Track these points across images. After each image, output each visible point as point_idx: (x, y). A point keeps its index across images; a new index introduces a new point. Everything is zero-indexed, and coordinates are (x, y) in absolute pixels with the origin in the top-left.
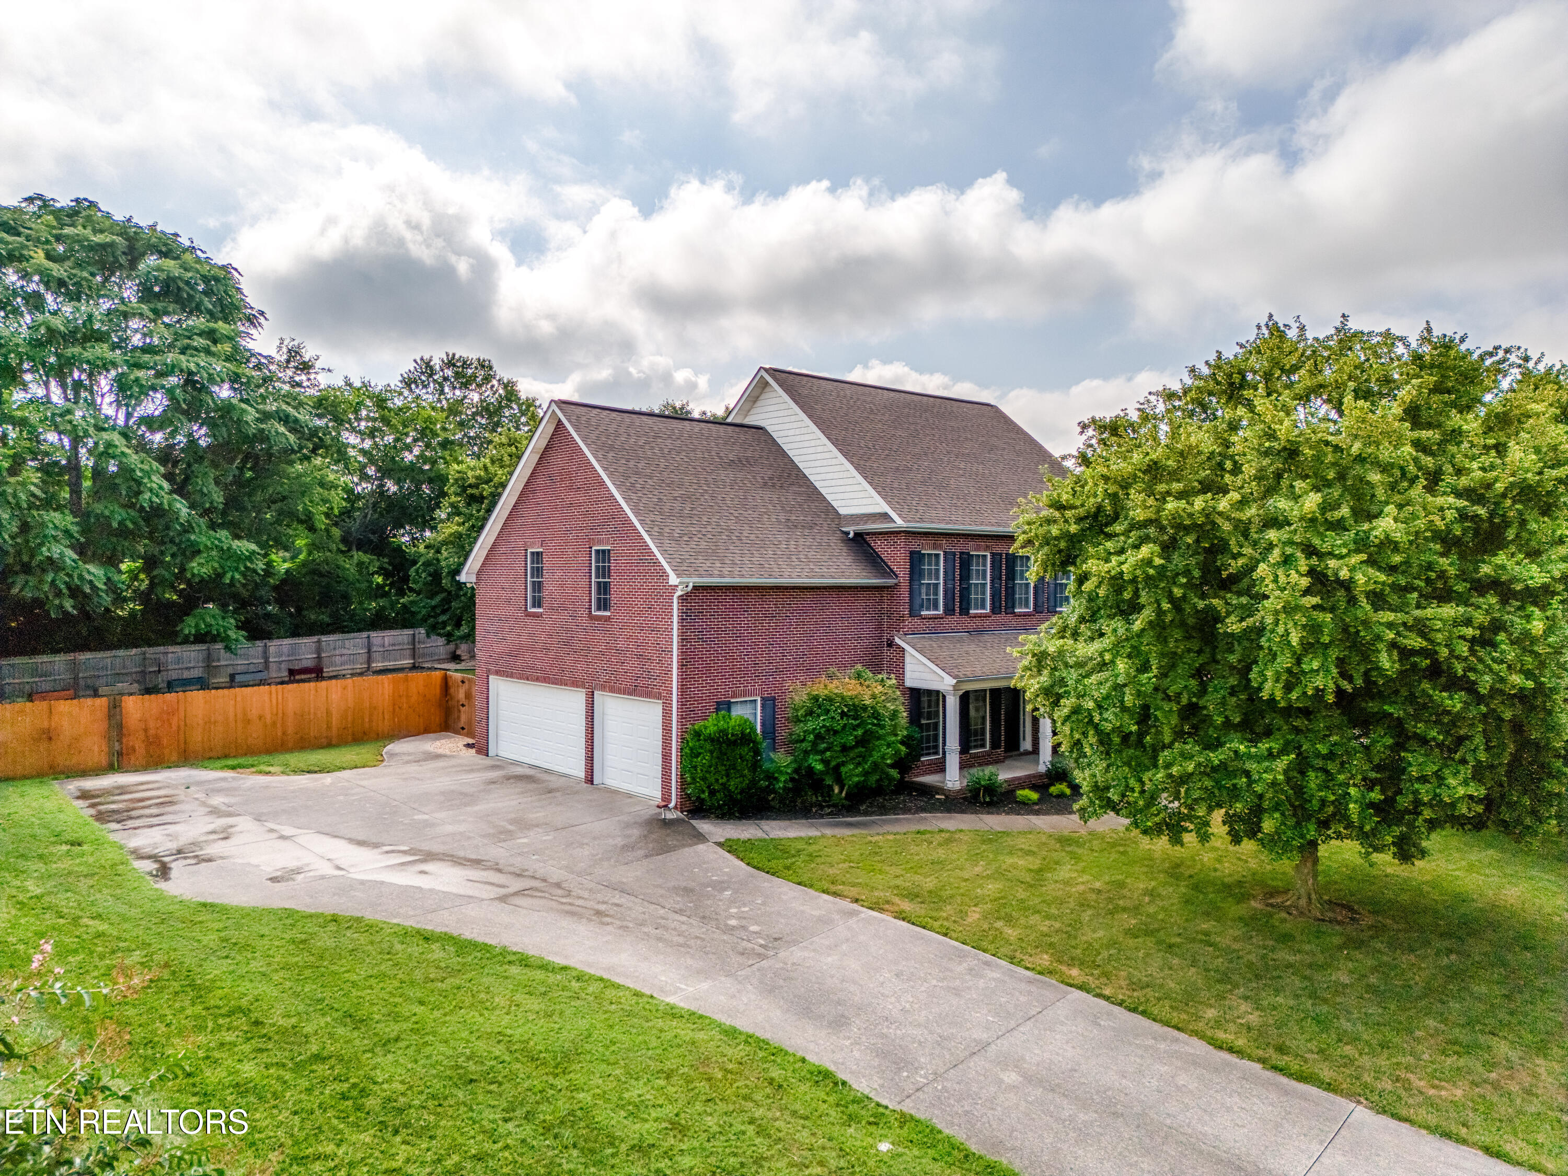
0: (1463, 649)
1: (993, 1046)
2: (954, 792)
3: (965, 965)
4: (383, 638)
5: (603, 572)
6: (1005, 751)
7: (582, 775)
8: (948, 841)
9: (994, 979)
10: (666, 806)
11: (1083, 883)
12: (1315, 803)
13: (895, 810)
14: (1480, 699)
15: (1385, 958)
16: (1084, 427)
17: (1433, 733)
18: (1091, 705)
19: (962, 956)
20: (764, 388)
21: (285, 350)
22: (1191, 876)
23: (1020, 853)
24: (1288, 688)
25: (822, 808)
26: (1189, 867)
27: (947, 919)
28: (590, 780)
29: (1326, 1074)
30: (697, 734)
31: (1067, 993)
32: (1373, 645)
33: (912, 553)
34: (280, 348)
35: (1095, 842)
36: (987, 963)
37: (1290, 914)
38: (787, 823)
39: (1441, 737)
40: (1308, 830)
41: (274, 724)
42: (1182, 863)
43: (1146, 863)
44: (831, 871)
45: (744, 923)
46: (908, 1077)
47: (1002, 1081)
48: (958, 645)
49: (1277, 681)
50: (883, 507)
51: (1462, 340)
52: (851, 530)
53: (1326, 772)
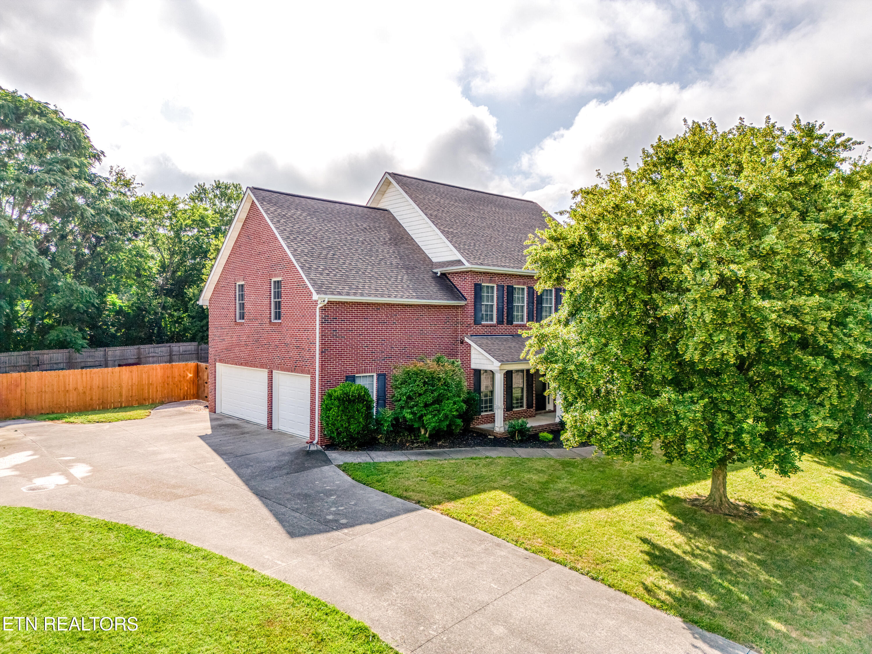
0: (824, 326)
1: (491, 606)
2: (500, 434)
3: (483, 546)
4: (178, 347)
5: (278, 295)
6: (536, 410)
7: (266, 423)
8: (491, 463)
9: (501, 556)
10: (312, 442)
11: (573, 491)
12: (722, 435)
13: (459, 445)
14: (834, 361)
15: (771, 541)
16: (575, 194)
17: (803, 385)
18: (572, 367)
19: (482, 541)
20: (389, 186)
21: (114, 173)
22: (644, 487)
23: (535, 472)
24: (703, 355)
25: (413, 443)
26: (643, 481)
27: (477, 515)
28: (270, 427)
29: (729, 625)
30: (330, 396)
31: (550, 566)
32: (762, 324)
33: (476, 285)
34: (111, 172)
35: (584, 465)
36: (498, 545)
37: (708, 511)
38: (388, 453)
39: (808, 388)
40: (717, 452)
41: (84, 393)
42: (640, 478)
43: (616, 478)
44: (407, 483)
45: (338, 517)
46: (424, 630)
47: (492, 633)
48: (505, 343)
49: (696, 349)
50: (459, 257)
51: (821, 127)
52: (439, 271)
53: (730, 413)
